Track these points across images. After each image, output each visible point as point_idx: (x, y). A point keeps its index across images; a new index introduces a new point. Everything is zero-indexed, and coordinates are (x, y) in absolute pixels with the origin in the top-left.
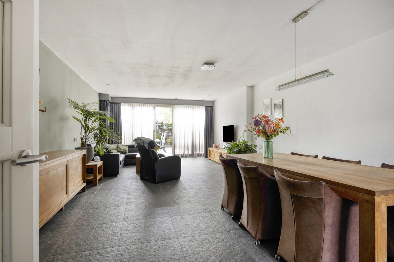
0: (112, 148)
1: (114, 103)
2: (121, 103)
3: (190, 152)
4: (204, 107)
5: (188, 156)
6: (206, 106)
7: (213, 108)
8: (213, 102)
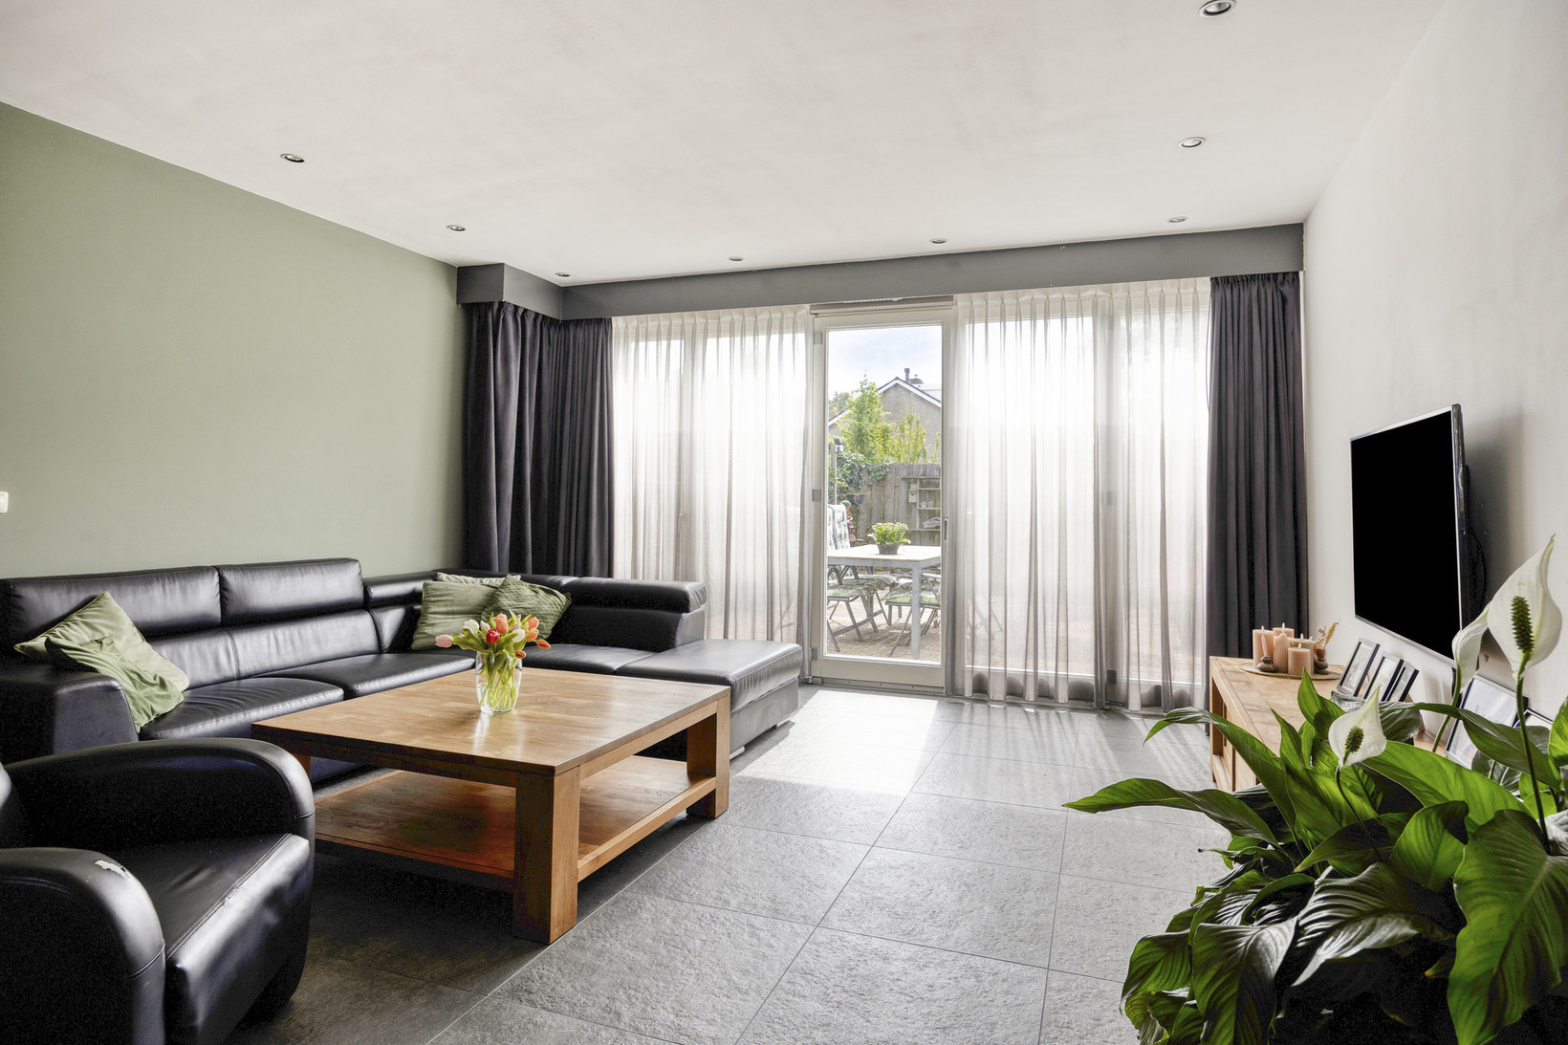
0: (452, 602)
1: (578, 323)
2: (618, 323)
3: (1083, 670)
4: (1204, 285)
5: (1063, 696)
6: (1215, 282)
7: (1286, 289)
8: (1293, 234)
